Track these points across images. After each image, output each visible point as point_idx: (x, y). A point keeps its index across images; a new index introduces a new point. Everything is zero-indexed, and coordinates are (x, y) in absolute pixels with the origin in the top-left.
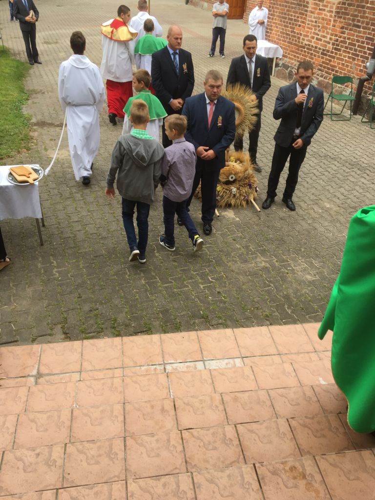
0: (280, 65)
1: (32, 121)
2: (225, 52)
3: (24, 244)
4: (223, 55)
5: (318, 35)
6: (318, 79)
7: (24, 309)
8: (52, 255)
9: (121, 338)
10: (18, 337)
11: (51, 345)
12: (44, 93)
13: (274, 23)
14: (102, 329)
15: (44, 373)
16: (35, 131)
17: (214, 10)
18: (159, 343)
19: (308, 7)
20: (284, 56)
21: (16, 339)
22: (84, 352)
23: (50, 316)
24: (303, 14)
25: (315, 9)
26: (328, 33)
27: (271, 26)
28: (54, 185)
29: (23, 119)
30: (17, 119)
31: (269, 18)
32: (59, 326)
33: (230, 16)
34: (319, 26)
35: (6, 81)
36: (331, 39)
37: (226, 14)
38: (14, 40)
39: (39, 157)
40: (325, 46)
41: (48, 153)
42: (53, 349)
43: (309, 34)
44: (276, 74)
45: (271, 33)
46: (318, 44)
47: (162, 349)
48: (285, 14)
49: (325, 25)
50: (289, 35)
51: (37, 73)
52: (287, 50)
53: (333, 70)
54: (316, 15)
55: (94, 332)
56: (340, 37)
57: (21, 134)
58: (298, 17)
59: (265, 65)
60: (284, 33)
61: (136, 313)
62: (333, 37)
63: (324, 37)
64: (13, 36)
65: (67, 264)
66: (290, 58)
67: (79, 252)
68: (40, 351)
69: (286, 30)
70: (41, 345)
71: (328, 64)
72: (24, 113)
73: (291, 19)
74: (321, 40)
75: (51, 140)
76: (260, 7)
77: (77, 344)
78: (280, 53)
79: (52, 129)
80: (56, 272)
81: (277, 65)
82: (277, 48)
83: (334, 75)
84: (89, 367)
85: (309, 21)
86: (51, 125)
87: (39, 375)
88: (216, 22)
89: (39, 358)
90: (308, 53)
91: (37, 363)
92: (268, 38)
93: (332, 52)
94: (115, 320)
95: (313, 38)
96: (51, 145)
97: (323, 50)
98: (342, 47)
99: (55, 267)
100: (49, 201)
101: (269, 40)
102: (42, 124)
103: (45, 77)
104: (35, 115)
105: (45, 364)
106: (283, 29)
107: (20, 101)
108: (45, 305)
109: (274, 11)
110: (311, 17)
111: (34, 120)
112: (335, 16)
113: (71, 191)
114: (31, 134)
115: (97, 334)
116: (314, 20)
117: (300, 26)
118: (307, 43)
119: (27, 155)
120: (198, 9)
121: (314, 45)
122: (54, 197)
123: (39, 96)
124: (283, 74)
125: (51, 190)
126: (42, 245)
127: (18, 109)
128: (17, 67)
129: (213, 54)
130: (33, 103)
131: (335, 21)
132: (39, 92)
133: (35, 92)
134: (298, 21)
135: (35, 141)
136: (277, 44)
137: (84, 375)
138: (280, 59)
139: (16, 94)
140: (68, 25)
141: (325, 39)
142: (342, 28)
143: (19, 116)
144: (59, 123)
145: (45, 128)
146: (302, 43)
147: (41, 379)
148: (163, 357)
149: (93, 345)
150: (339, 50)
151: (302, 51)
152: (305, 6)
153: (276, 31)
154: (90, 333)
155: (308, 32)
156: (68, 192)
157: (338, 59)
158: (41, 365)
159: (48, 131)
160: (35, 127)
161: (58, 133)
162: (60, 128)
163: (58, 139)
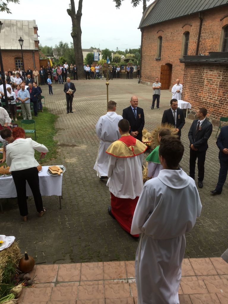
0: (190, 112)
1: (58, 144)
2: (160, 106)
3: (51, 208)
4: (159, 108)
5: (211, 97)
6: (212, 119)
7: (50, 244)
8: (66, 214)
9: (102, 262)
10: (46, 260)
11: (64, 265)
12: (64, 130)
13: (186, 91)
14: (92, 257)
15: (60, 281)
16: (59, 149)
17: (154, 86)
18: (124, 267)
19: (204, 83)
20: (192, 107)
21: (45, 262)
22: (82, 270)
23: (63, 249)
24: (202, 87)
25: (208, 84)
26: (216, 96)
27: (185, 93)
28: (68, 176)
29: (53, 143)
30: (51, 143)
31: (183, 89)
32: (68, 255)
33: (162, 88)
34: (211, 92)
35: (46, 124)
36: (218, 98)
37: (160, 88)
38: (50, 104)
39: (61, 162)
40: (215, 102)
41: (66, 160)
42: (65, 267)
43: (205, 96)
44: (188, 117)
45: (184, 96)
46: (211, 101)
47: (126, 270)
48: (192, 87)
49: (214, 91)
50: (195, 97)
51: (61, 120)
52: (194, 104)
53: (220, 114)
54: (209, 87)
55: (87, 259)
56: (223, 97)
57: (52, 150)
58: (199, 88)
59: (182, 113)
60: (191, 96)
61: (111, 249)
62: (219, 98)
63: (214, 97)
64: (50, 102)
65: (73, 220)
66: (195, 109)
67: (80, 213)
68: (58, 268)
69: (193, 95)
70: (58, 265)
71: (217, 111)
72: (54, 140)
73: (195, 89)
74: (212, 99)
75: (67, 153)
76: (178, 84)
77: (78, 265)
78: (190, 106)
79: (68, 148)
80: (68, 224)
81: (189, 112)
82: (188, 104)
83: (221, 117)
84: (85, 279)
85: (205, 90)
86: (68, 145)
87: (57, 282)
88: (154, 92)
89: (57, 272)
90: (206, 106)
91: (56, 275)
92: (182, 99)
93: (219, 105)
94: (99, 252)
95: (208, 98)
96: (67, 156)
97: (214, 104)
98: (224, 102)
99: (67, 221)
100: (65, 185)
101: (184, 100)
102: (63, 145)
103: (65, 122)
104: (60, 141)
105: (61, 276)
106: (191, 94)
107: (52, 134)
108: (61, 242)
109: (186, 86)
110: (206, 88)
111: (59, 143)
112: (219, 87)
113: (77, 180)
114: (57, 150)
115: (89, 260)
116: (208, 89)
117: (200, 92)
118: (205, 101)
119: (55, 161)
120: (145, 85)
121: (209, 102)
122: (68, 183)
123: (62, 131)
124: (192, 117)
125: (67, 179)
126: (61, 209)
127: (51, 138)
128: (51, 117)
129: (153, 108)
130: (59, 135)
131: (219, 89)
132: (62, 129)
133: (60, 129)
134: (199, 90)
135: (59, 154)
136: (188, 102)
137: (82, 283)
138: (190, 109)
139: (50, 131)
140: (78, 96)
141: (214, 99)
142: (224, 93)
143: (52, 141)
144: (71, 145)
145: (64, 147)
146: (202, 101)
147: (58, 284)
148: (127, 275)
149: (87, 266)
150: (223, 104)
151: (202, 105)
152: (202, 83)
153: (187, 95)
154: (85, 259)
155: (205, 95)
156: (75, 180)
157: (222, 108)
158: (58, 277)
159: (66, 149)
160: (59, 147)
161: (71, 150)
162: (72, 147)
163: (71, 153)
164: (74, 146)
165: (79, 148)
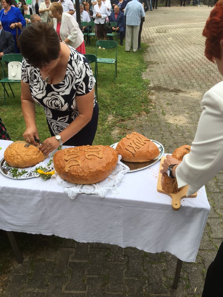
1: (149, 86)
12: (158, 64)
16: (153, 94)
29: (142, 84)
30: (138, 83)
39: (158, 121)
41: (166, 117)
72: (143, 79)
75: (168, 104)
79: (168, 94)
86: (166, 90)
96: (168, 109)
102: (158, 89)
104: (153, 81)
107: (141, 69)
111: (151, 85)
114: (150, 97)
119: (147, 118)
123: (155, 66)
127: (139, 75)
130: (150, 71)
132: (154, 63)
133: (152, 63)
135: (154, 104)
139: (138, 64)
143: (140, 80)
144: (173, 89)
145: (161, 92)
159: (165, 96)
160: (153, 91)
161: (174, 98)
162: (175, 93)
163: (175, 104)
164: (177, 91)
165: (187, 95)
